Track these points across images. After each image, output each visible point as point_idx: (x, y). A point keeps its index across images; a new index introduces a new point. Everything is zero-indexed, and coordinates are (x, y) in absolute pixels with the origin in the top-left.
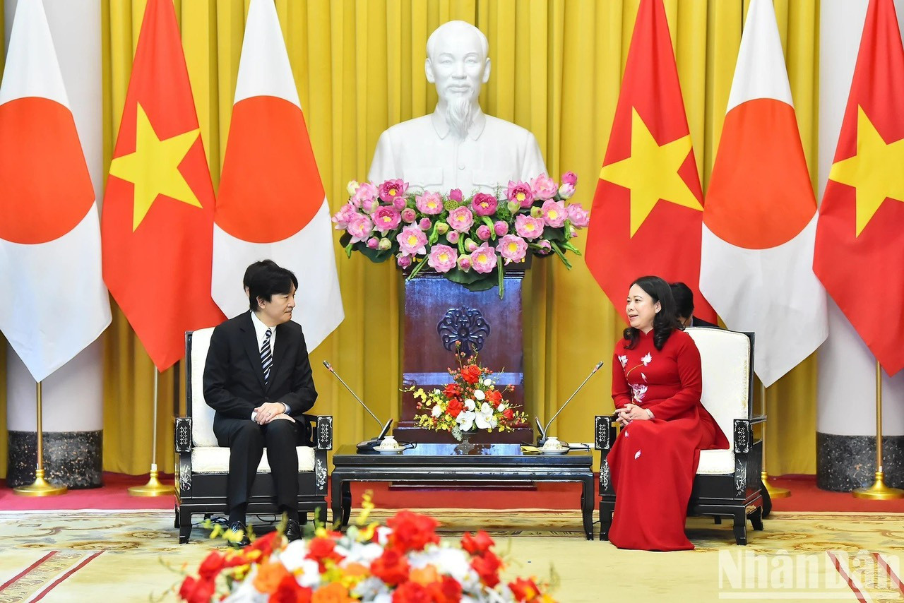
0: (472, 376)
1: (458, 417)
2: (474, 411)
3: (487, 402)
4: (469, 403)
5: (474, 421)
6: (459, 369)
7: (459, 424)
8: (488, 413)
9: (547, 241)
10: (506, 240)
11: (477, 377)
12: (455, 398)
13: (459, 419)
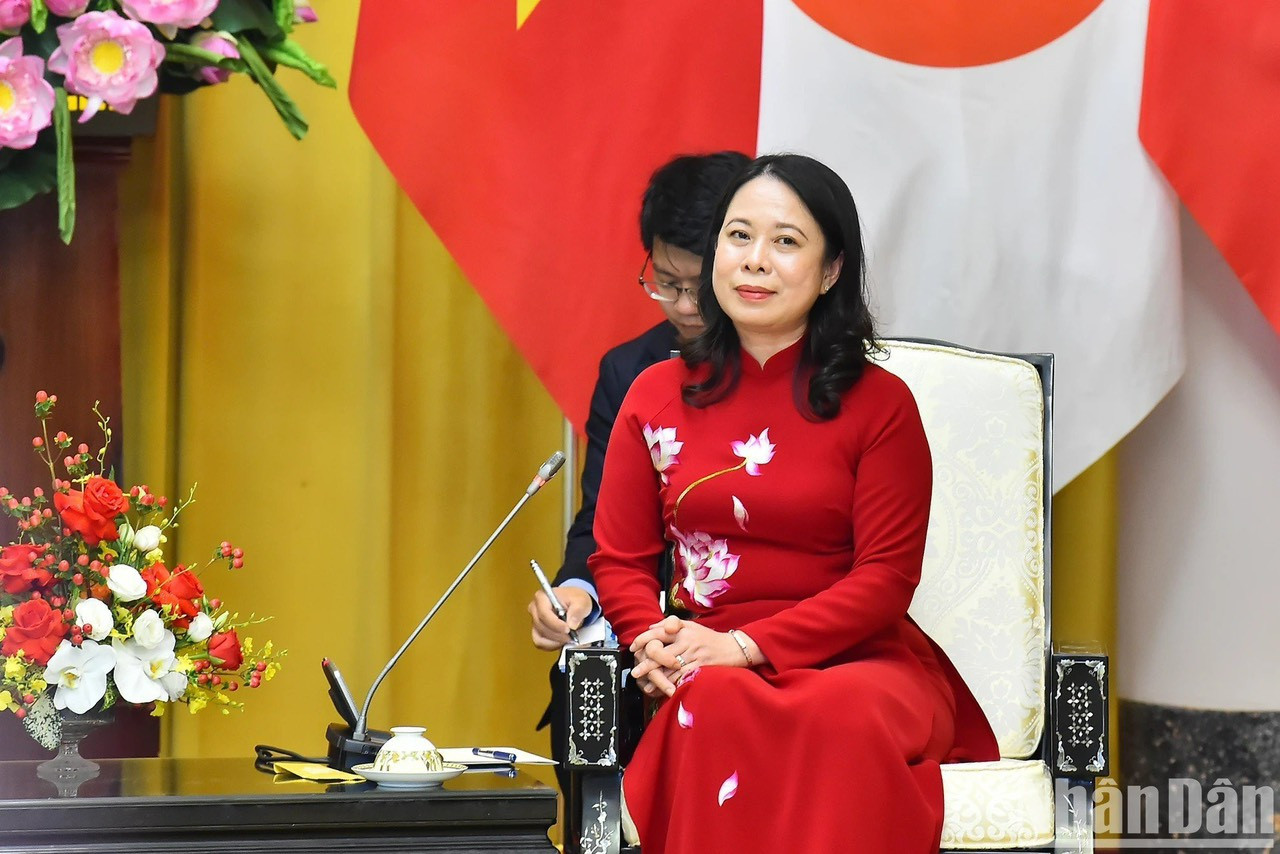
0: (97, 517)
1: (51, 663)
2: (108, 640)
3: (156, 606)
4: (91, 612)
5: (110, 675)
6: (38, 492)
7: (52, 690)
8: (157, 648)
9: (226, 35)
10: (85, 30)
11: (114, 517)
12: (36, 594)
13: (54, 670)
